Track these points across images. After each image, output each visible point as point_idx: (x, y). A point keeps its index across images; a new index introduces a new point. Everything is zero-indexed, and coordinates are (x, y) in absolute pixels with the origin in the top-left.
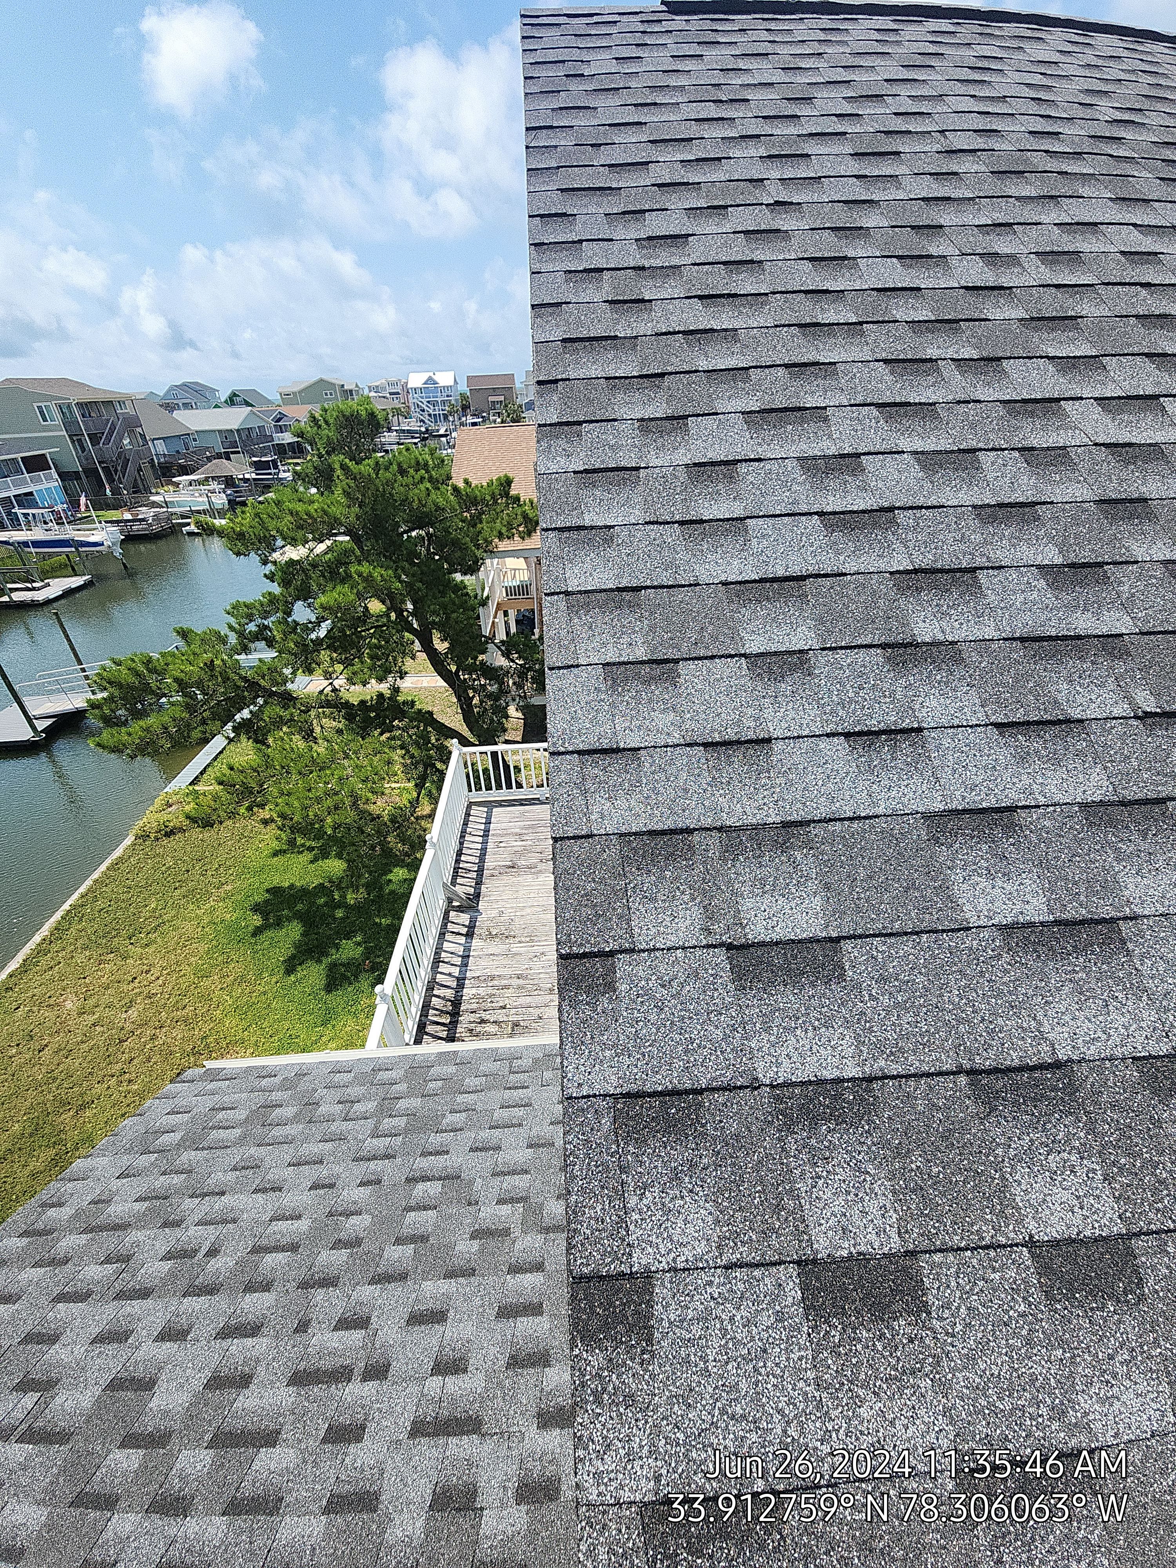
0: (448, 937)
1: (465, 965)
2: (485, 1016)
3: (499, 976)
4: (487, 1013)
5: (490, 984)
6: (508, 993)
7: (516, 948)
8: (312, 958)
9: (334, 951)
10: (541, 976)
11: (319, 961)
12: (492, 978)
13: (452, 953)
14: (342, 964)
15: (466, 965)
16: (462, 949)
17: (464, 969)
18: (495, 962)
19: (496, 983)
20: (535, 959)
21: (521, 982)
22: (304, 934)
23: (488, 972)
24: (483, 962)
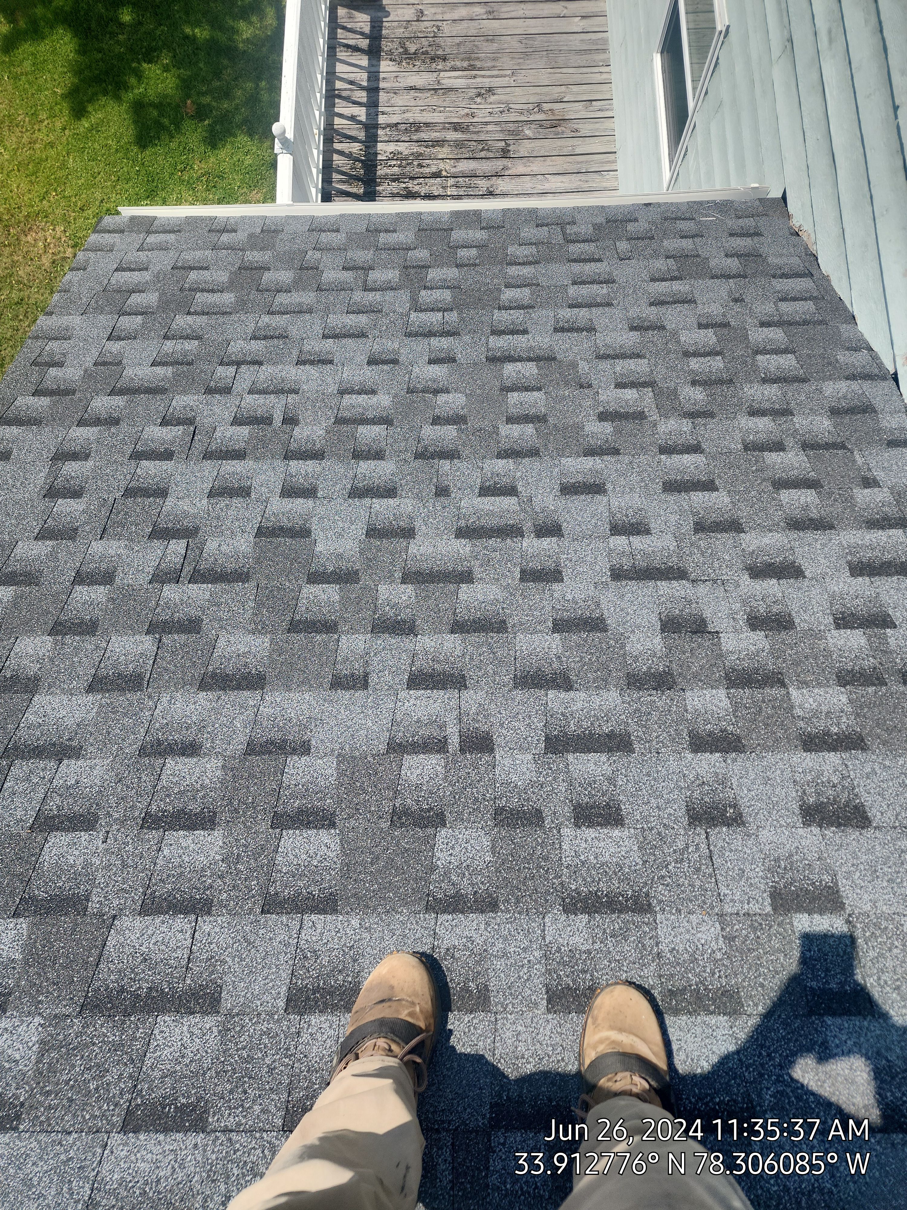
0: (342, 54)
1: (372, 105)
2: (413, 186)
3: (427, 124)
4: (416, 182)
5: (415, 138)
6: (444, 152)
7: (450, 79)
8: (105, 93)
9: (133, 81)
10: (490, 128)
11: (118, 98)
12: (417, 127)
13: (351, 83)
14: (152, 105)
15: (376, 105)
16: (365, 76)
17: (372, 110)
18: (420, 103)
19: (423, 135)
20: (478, 100)
21: (458, 136)
22: (82, 50)
23: (411, 117)
24: (402, 100)
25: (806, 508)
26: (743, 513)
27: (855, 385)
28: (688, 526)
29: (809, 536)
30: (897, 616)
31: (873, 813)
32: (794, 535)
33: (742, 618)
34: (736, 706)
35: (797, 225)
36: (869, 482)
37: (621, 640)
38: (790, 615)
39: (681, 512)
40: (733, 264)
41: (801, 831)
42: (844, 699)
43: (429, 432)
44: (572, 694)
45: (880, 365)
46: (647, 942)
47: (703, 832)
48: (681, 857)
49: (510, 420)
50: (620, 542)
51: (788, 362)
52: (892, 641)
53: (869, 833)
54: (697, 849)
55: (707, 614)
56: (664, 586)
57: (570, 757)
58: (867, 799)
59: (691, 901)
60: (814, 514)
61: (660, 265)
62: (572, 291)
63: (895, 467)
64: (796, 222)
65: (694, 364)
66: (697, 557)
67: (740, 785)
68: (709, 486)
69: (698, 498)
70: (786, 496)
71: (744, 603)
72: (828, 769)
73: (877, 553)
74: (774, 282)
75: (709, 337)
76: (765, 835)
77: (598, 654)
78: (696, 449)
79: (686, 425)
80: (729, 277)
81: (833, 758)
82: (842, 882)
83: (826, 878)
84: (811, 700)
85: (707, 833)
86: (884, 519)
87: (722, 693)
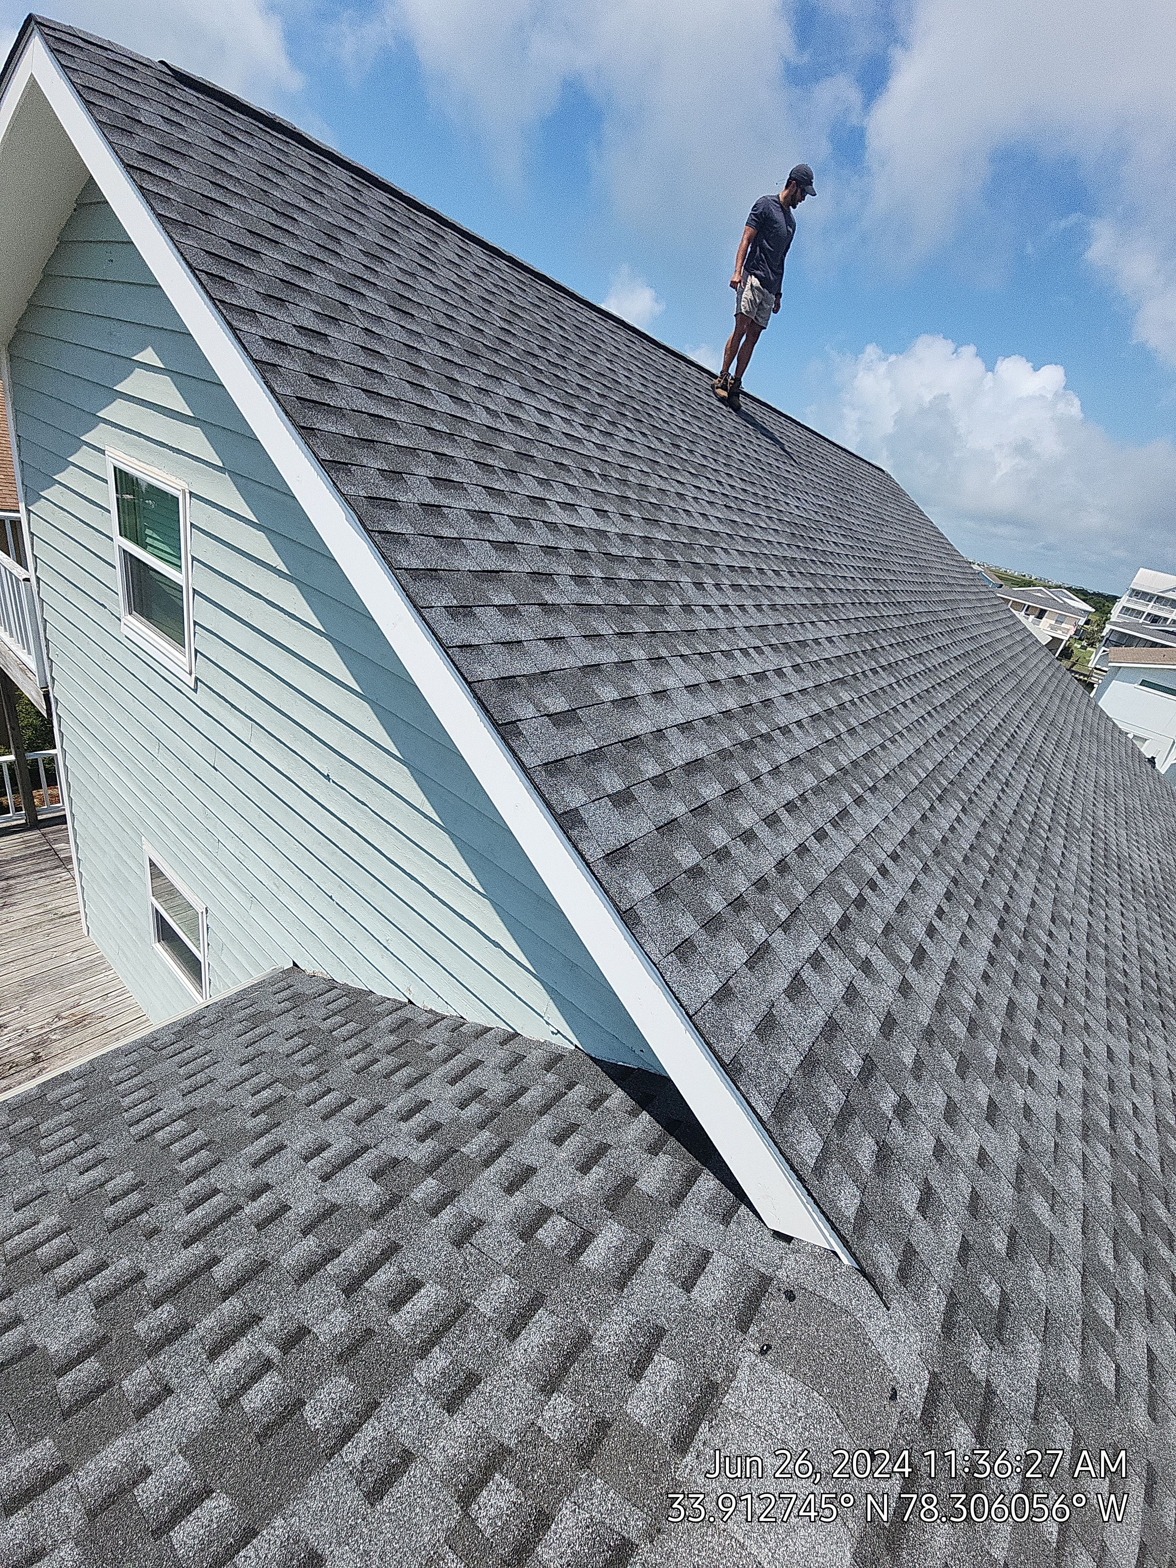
25: (410, 1075)
26: (380, 1099)
27: (394, 1015)
28: (352, 1126)
29: (420, 1085)
30: (484, 1086)
31: (536, 1164)
32: (412, 1090)
33: (413, 1141)
34: (441, 1180)
35: (312, 972)
36: (431, 1047)
37: (354, 1205)
38: (436, 1122)
39: (343, 1122)
40: (287, 1004)
41: (512, 1200)
42: (488, 1133)
43: (110, 1211)
44: (343, 1255)
45: (400, 1002)
46: (479, 1321)
47: (468, 1244)
48: (466, 1267)
49: (182, 1160)
50: (316, 1162)
51: (352, 1026)
52: (490, 1096)
53: (539, 1172)
54: (471, 1254)
55: (395, 1154)
56: (359, 1162)
57: (366, 1284)
58: (528, 1162)
59: (486, 1280)
60: (415, 1075)
61: (238, 1027)
62: (181, 1071)
63: (438, 1034)
64: (309, 972)
65: (297, 1057)
66: (368, 1135)
67: (470, 1209)
68: (350, 1101)
69: (348, 1110)
70: (394, 1078)
71: (410, 1135)
72: (503, 1165)
73: (456, 1070)
74: (317, 1000)
75: (298, 1041)
76: (498, 1217)
77: (344, 1223)
78: (329, 1090)
79: (314, 1085)
80: (288, 1011)
81: (502, 1160)
82: (544, 1201)
83: (537, 1206)
84: (474, 1146)
85: (470, 1243)
86: (449, 1056)
87: (430, 1179)
